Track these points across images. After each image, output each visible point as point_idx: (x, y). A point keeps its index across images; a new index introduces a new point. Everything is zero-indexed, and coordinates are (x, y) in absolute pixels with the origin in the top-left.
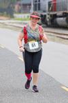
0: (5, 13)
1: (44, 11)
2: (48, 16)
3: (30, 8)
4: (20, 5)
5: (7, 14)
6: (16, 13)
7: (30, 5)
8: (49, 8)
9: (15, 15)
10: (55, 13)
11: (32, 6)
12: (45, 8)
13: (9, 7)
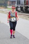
0: (3, 5)
1: (22, 5)
2: (24, 7)
3: (15, 3)
4: (10, 2)
5: (4, 6)
6: (8, 6)
7: (15, 2)
8: (24, 3)
9: (8, 7)
10: (27, 6)
11: (16, 2)
12: (23, 3)
13: (5, 3)
